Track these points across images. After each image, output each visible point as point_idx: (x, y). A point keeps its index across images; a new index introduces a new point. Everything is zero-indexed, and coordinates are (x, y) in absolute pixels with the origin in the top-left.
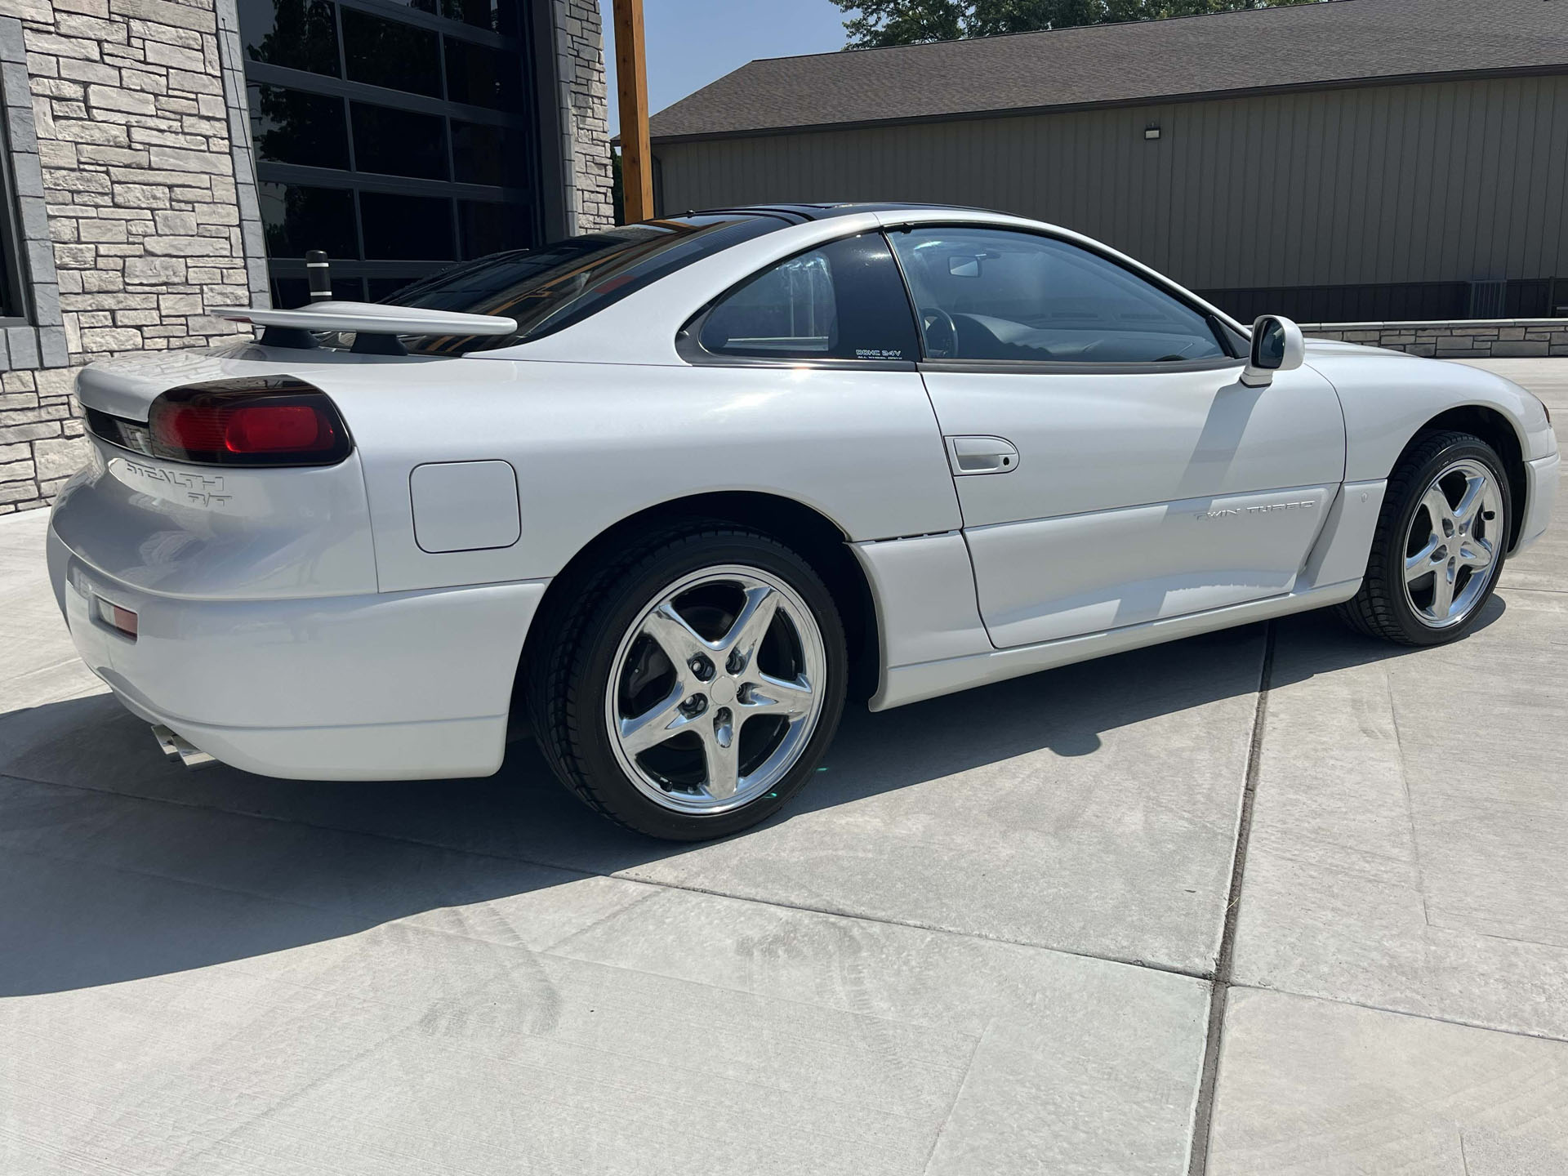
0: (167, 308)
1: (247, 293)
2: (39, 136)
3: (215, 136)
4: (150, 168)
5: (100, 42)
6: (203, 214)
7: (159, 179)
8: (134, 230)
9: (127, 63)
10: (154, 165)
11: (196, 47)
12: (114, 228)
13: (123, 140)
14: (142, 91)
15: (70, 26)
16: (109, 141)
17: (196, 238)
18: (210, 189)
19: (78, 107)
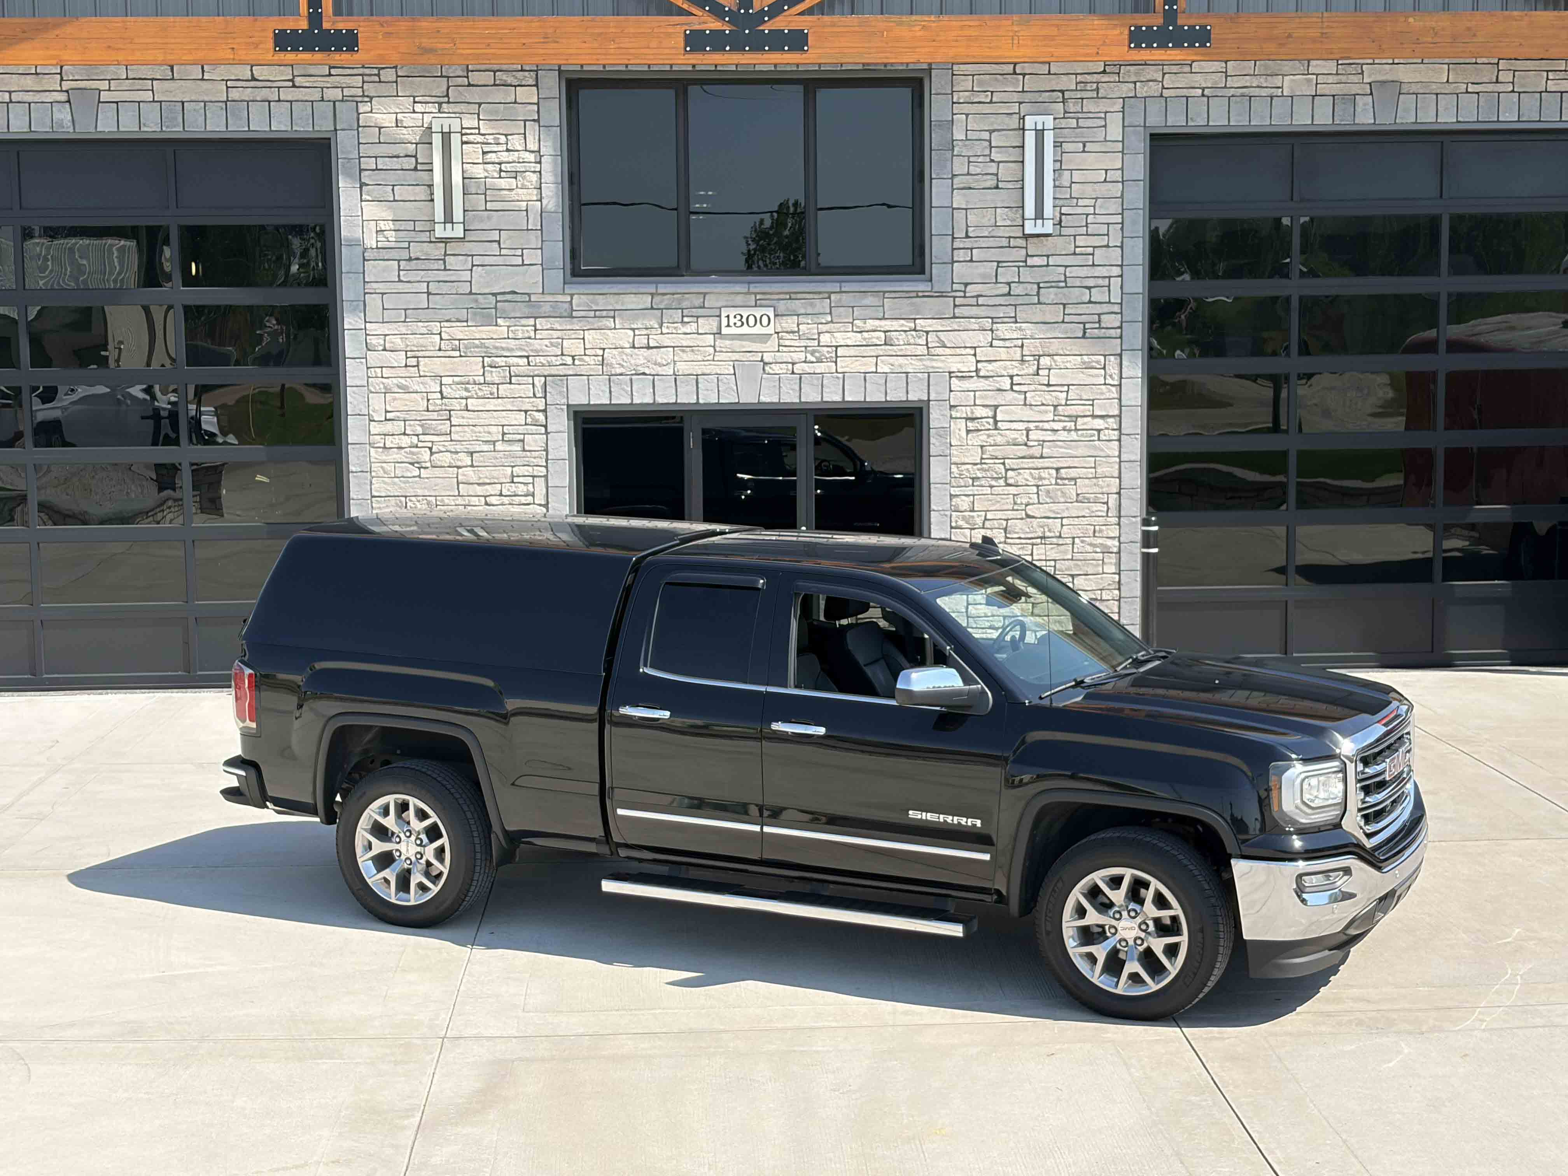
0: (1038, 554)
1: (1117, 544)
2: (953, 444)
3: (1106, 428)
4: (1042, 457)
5: (1011, 377)
6: (1084, 486)
7: (1047, 465)
8: (1019, 502)
9: (1032, 387)
10: (1044, 455)
11: (1099, 366)
12: (1003, 501)
13: (1020, 440)
14: (1043, 405)
15: (988, 371)
16: (1008, 442)
17: (1075, 504)
18: (1095, 468)
19: (988, 423)
